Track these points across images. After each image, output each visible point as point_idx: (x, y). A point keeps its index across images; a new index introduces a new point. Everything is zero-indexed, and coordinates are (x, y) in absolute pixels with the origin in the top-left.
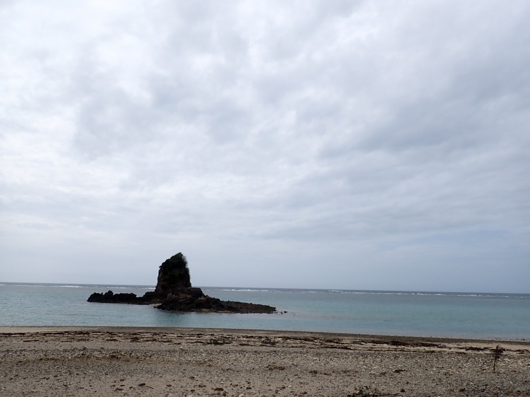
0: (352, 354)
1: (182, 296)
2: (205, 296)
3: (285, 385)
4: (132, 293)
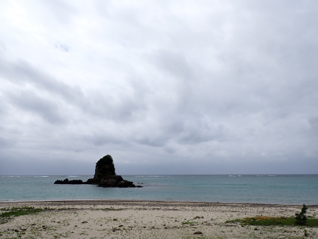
1: (110, 180)
4: (80, 180)
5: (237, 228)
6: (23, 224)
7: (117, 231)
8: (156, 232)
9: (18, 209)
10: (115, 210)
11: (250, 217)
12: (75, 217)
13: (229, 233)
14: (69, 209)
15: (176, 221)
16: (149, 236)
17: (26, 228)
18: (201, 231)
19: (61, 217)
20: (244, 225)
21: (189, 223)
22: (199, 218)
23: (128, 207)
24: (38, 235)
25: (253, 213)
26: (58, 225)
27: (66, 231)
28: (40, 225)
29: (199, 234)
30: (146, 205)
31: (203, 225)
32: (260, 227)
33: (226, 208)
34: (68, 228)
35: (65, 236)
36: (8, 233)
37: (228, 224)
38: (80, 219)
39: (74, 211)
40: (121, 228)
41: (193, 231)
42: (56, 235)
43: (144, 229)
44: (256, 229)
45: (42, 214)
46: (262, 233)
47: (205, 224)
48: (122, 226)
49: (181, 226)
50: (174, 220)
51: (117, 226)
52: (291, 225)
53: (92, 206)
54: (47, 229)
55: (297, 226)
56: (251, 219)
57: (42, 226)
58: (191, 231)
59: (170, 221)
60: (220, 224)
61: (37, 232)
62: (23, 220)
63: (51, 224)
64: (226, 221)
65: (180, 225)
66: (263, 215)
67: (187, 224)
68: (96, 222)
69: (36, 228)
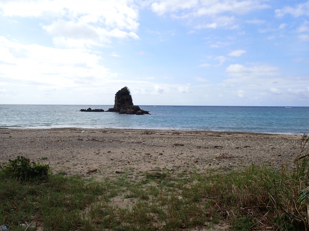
0: (221, 139)
1: (129, 110)
2: (141, 110)
3: (183, 153)
4: (101, 109)
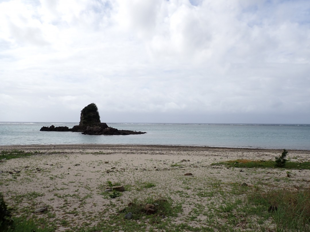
2: (109, 128)
4: (66, 127)
5: (223, 170)
6: (16, 166)
7: (111, 173)
8: (148, 174)
9: (9, 153)
10: (104, 154)
11: (232, 160)
12: (67, 160)
13: (217, 174)
14: (59, 153)
15: (165, 164)
16: (143, 177)
17: (19, 170)
18: (191, 173)
19: (53, 160)
20: (229, 167)
21: (178, 166)
22: (185, 161)
23: (117, 151)
24: (33, 177)
25: (234, 157)
26: (52, 167)
27: (60, 173)
28: (33, 167)
29: (190, 175)
30: (134, 150)
31: (191, 167)
32: (244, 169)
33: (208, 152)
34: (62, 170)
35: (61, 177)
36: (3, 175)
37: (214, 166)
38: (72, 162)
39: (64, 155)
40: (114, 170)
41: (183, 173)
42: (51, 176)
43: (136, 171)
44: (241, 171)
45: (33, 157)
46: (247, 174)
47: (193, 166)
48: (115, 168)
49: (171, 168)
50: (162, 162)
51: (110, 169)
52: (272, 167)
53: (81, 150)
54: (41, 171)
55: (277, 168)
56: (234, 162)
57: (35, 169)
58: (181, 172)
59: (159, 164)
60: (206, 166)
61: (31, 174)
62: (16, 163)
63: (44, 166)
64: (211, 164)
65: (169, 167)
66: (243, 159)
67: (176, 166)
68: (88, 164)
69: (30, 170)
